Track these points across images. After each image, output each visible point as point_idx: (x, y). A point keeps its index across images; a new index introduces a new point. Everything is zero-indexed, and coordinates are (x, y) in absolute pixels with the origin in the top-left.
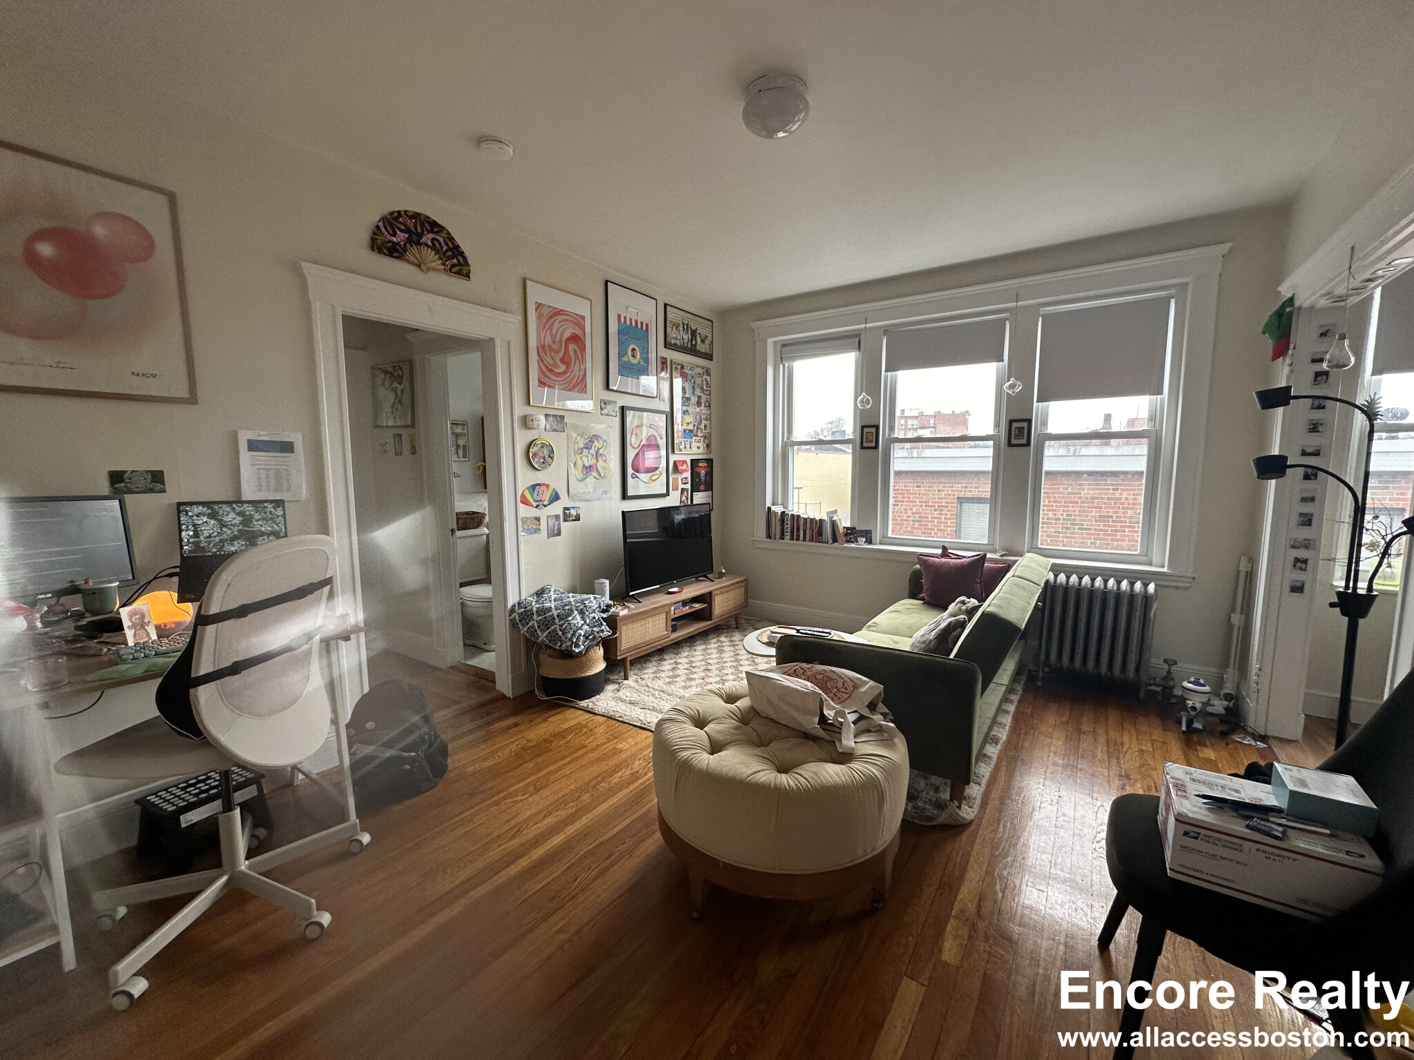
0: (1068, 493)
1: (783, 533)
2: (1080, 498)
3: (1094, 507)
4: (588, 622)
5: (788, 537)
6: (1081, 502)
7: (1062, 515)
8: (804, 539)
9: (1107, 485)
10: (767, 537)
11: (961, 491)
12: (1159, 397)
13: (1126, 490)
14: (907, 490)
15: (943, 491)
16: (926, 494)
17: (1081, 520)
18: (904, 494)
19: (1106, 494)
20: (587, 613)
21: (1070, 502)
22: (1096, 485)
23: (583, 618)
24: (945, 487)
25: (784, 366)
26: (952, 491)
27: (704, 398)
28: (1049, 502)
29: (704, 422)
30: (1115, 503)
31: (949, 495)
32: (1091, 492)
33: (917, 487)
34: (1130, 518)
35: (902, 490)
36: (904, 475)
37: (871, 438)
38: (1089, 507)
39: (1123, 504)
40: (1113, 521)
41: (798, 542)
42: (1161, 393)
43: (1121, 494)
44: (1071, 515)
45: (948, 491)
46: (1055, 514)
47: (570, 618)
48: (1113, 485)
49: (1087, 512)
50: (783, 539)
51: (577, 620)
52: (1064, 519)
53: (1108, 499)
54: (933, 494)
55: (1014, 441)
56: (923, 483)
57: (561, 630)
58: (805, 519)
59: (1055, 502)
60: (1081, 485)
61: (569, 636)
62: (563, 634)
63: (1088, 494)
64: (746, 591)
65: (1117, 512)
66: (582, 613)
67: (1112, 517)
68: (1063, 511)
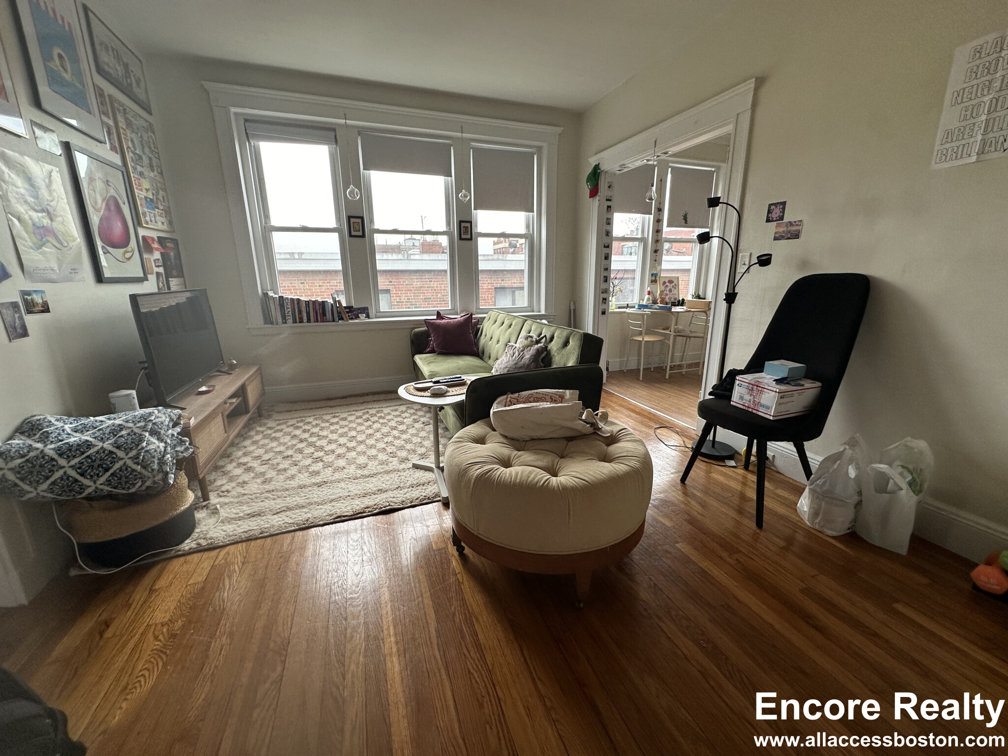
0: (406, 285)
1: (284, 318)
2: (413, 287)
3: (421, 293)
4: (169, 441)
5: (290, 321)
6: (414, 290)
7: (405, 299)
8: (309, 321)
9: (425, 278)
10: (266, 323)
11: (337, 286)
12: (531, 213)
13: (436, 281)
14: (293, 286)
15: (323, 286)
16: (310, 290)
17: (415, 302)
18: (291, 290)
19: (426, 284)
20: (162, 432)
21: (408, 290)
22: (421, 279)
23: (160, 439)
24: (324, 283)
25: (250, 143)
26: (330, 286)
27: (155, 162)
28: (396, 291)
29: (161, 192)
30: (432, 290)
31: (328, 289)
32: (418, 283)
33: (301, 283)
34: (440, 298)
35: (288, 286)
36: (288, 274)
37: (357, 228)
38: (418, 293)
39: (435, 290)
40: (432, 301)
41: (301, 324)
42: (533, 212)
43: (434, 284)
44: (409, 299)
45: (327, 286)
46: (400, 299)
47: (144, 444)
48: (429, 279)
49: (418, 296)
50: (286, 323)
51: (154, 444)
52: (406, 302)
53: (428, 287)
54: (315, 289)
55: (463, 236)
56: (305, 280)
57: (138, 464)
58: (307, 303)
59: (400, 291)
60: (412, 279)
61: (156, 467)
62: (144, 467)
63: (417, 284)
64: (262, 378)
65: (432, 296)
66: (153, 433)
67: (431, 298)
68: (405, 296)
